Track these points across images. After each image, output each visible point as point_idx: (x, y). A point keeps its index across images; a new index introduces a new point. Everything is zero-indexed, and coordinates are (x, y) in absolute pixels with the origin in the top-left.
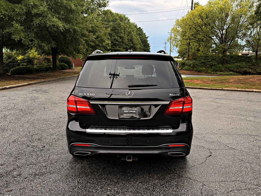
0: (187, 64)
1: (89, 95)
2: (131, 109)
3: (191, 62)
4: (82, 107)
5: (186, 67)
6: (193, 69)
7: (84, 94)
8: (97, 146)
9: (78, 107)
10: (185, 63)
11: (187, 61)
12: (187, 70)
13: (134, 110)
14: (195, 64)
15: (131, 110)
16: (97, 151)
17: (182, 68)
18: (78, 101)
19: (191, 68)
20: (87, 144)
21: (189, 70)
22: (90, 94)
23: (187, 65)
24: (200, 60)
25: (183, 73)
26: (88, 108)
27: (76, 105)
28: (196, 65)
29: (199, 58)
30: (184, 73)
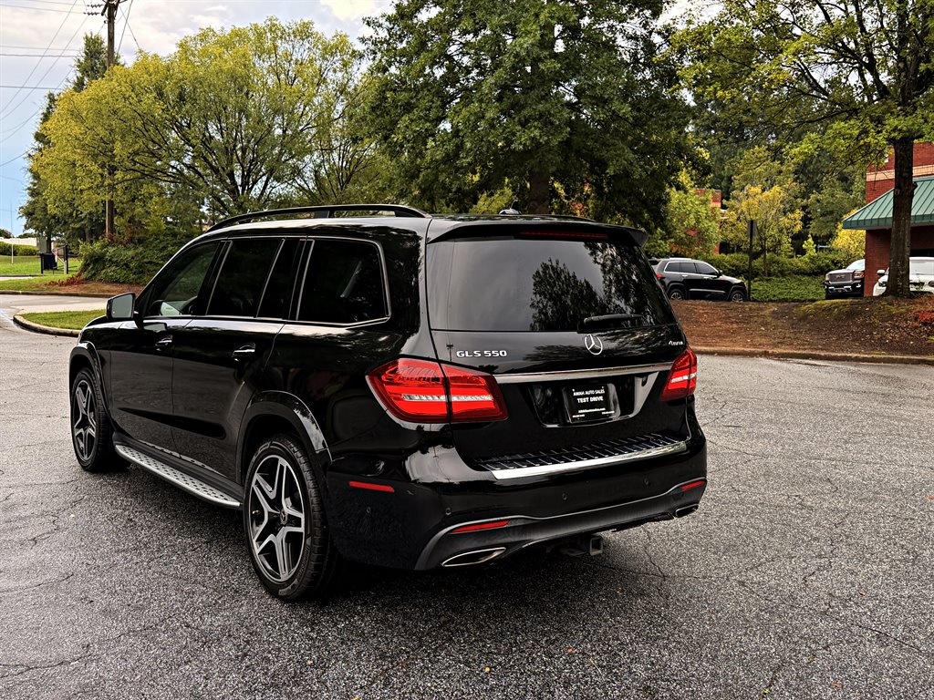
0: (115, 259)
1: (490, 355)
2: (592, 392)
3: (131, 253)
4: (469, 398)
5: (110, 271)
6: (139, 278)
7: (475, 352)
8: (530, 522)
9: (454, 399)
10: (104, 254)
11: (111, 250)
12: (117, 282)
13: (599, 395)
14: (145, 260)
15: (592, 396)
16: (527, 538)
17: (94, 274)
18: (452, 378)
19: (132, 276)
20: (501, 520)
21: (124, 282)
22: (493, 352)
23: (113, 263)
24: (161, 246)
25: (103, 291)
26: (488, 398)
27: (448, 394)
28: (150, 263)
29: (157, 239)
30: (109, 291)
